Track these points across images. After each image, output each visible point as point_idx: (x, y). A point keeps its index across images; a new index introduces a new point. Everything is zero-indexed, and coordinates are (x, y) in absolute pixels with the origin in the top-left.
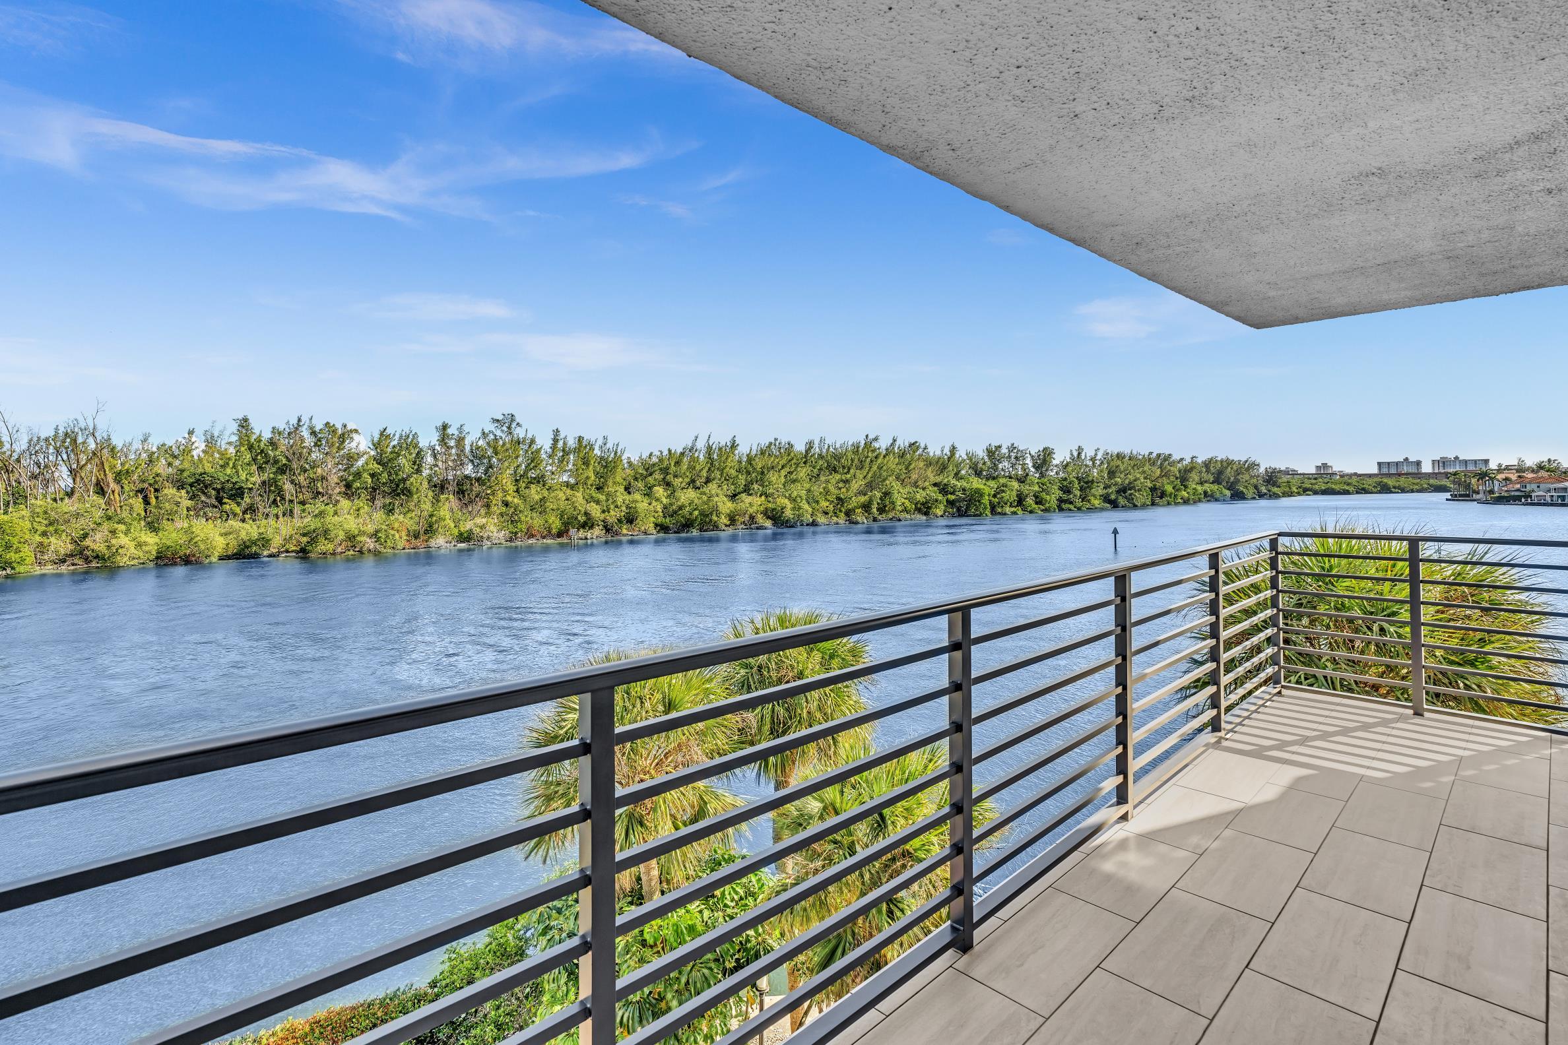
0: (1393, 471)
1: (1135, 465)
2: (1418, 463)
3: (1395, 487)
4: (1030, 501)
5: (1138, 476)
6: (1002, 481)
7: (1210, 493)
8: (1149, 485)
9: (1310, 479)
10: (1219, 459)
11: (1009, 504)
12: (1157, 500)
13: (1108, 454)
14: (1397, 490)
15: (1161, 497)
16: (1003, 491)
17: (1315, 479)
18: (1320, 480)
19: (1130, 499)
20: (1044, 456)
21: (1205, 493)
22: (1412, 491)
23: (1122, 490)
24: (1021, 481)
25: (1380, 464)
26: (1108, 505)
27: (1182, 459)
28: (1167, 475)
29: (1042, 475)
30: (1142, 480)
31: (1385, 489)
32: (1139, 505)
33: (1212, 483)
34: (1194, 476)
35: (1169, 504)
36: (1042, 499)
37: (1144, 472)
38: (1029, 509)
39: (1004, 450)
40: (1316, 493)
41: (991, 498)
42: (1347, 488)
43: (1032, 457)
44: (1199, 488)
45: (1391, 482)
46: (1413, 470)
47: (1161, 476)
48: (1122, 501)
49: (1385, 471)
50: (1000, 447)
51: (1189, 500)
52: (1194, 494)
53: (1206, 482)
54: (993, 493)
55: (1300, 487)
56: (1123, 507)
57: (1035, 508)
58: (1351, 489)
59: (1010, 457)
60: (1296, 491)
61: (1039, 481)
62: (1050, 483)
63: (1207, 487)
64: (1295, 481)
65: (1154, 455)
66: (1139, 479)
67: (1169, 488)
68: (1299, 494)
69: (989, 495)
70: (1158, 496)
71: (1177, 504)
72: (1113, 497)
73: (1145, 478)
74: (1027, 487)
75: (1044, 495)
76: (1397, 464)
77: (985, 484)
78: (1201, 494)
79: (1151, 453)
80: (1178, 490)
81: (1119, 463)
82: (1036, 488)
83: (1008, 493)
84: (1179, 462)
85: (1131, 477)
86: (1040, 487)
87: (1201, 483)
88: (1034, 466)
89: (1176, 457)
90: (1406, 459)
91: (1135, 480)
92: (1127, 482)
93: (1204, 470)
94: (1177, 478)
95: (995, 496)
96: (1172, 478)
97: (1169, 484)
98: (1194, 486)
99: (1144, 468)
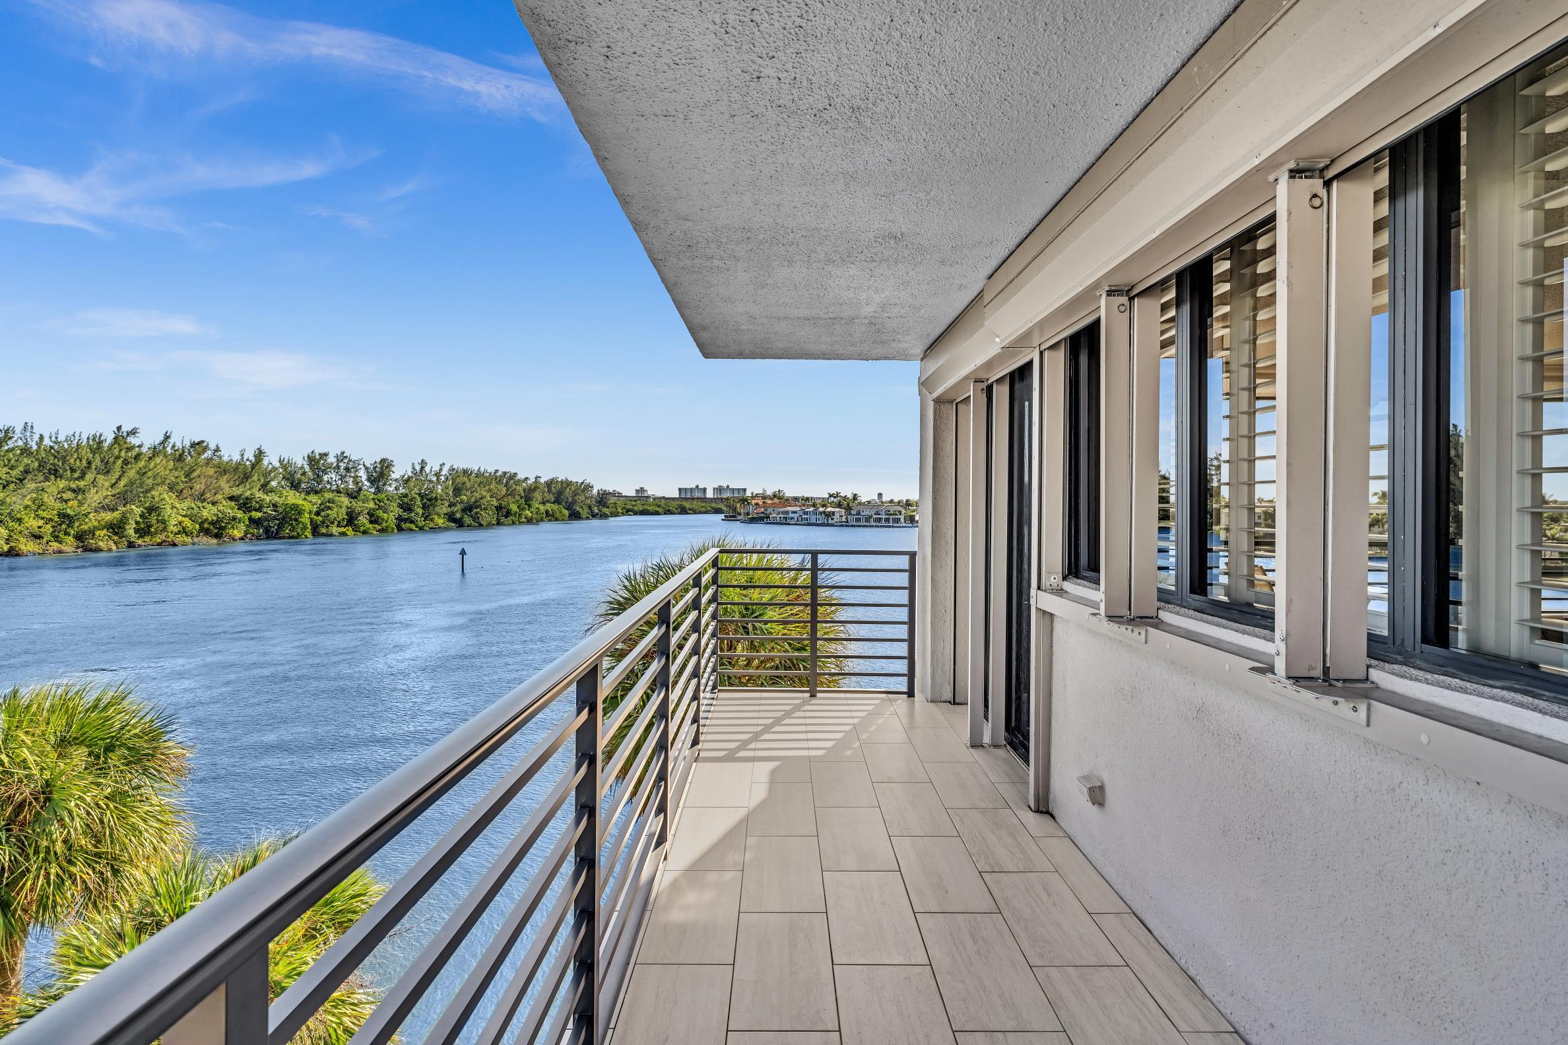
0: (688, 495)
1: (481, 483)
4: (363, 520)
5: (485, 493)
6: (329, 495)
7: (551, 512)
8: (495, 503)
9: (631, 501)
10: (559, 480)
11: (338, 523)
12: (503, 519)
13: (454, 471)
15: (506, 517)
16: (331, 507)
18: (638, 501)
19: (475, 518)
20: (382, 469)
21: (547, 512)
23: (468, 509)
24: (353, 495)
25: (680, 490)
26: (453, 524)
27: (526, 479)
28: (512, 494)
29: (379, 490)
30: (488, 499)
31: (683, 511)
32: (484, 524)
33: (553, 503)
34: (538, 495)
35: (513, 523)
36: (378, 517)
37: (490, 490)
38: (362, 529)
39: (334, 460)
40: (634, 513)
41: (313, 517)
42: (656, 509)
43: (367, 468)
44: (542, 508)
45: (687, 505)
46: (702, 495)
47: (507, 495)
48: (467, 520)
49: (681, 495)
50: (329, 455)
51: (532, 518)
52: (537, 514)
53: (548, 502)
54: (316, 510)
55: (624, 508)
56: (468, 526)
57: (369, 528)
59: (339, 465)
60: (620, 512)
61: (375, 497)
62: (388, 499)
63: (549, 507)
64: (620, 503)
65: (502, 474)
66: (485, 497)
67: (514, 507)
68: (622, 514)
69: (311, 513)
70: (504, 516)
71: (521, 523)
72: (458, 516)
73: (491, 496)
74: (360, 504)
75: (380, 513)
77: (307, 500)
78: (543, 514)
79: (499, 471)
80: (523, 509)
81: (465, 479)
82: (371, 505)
83: (335, 510)
84: (524, 481)
85: (477, 495)
86: (375, 504)
87: (544, 503)
88: (370, 479)
89: (521, 476)
90: (697, 486)
91: (481, 498)
92: (473, 500)
93: (546, 489)
94: (521, 498)
95: (318, 514)
96: (517, 498)
97: (513, 503)
98: (537, 506)
99: (492, 487)
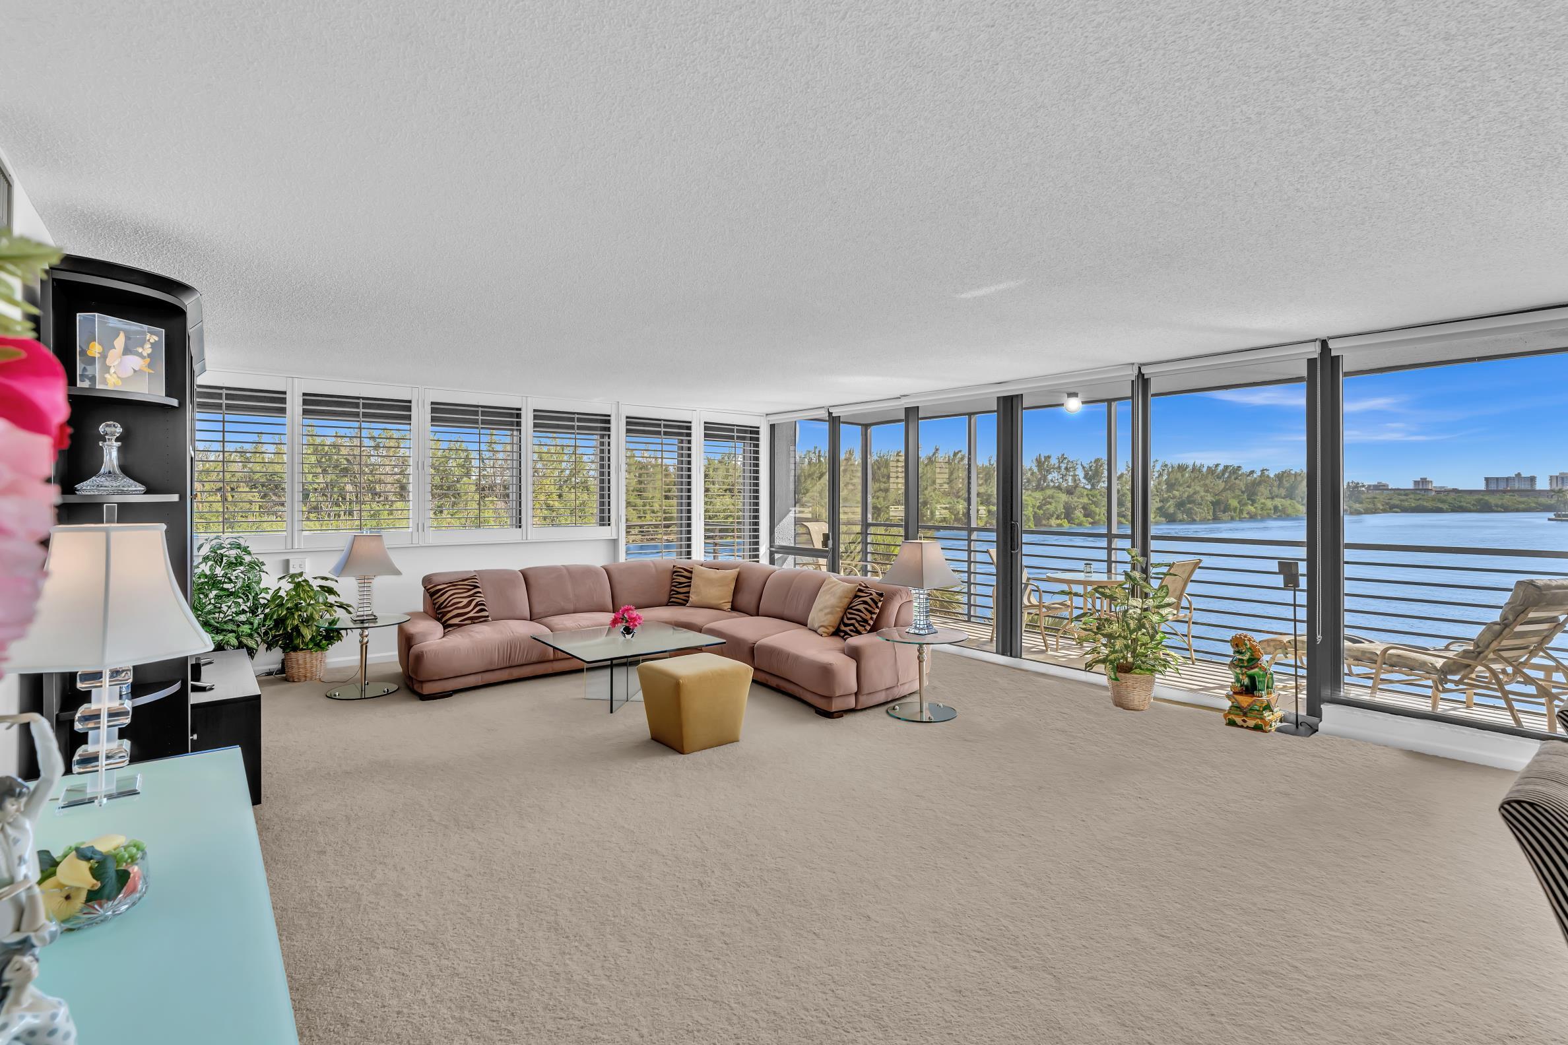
0: (1502, 487)
1: (1195, 478)
2: (1532, 479)
3: (1497, 506)
4: (1079, 514)
5: (1198, 488)
6: (1049, 492)
7: (1280, 508)
8: (1209, 498)
9: (1401, 495)
10: (1293, 472)
11: (1055, 516)
12: (1220, 514)
13: (1166, 466)
14: (1499, 509)
15: (1224, 512)
16: (1050, 503)
17: (1406, 495)
18: (1412, 496)
19: (1189, 513)
20: (1096, 467)
21: (1276, 508)
22: (1517, 510)
23: (1180, 505)
24: (1070, 492)
25: (1487, 479)
26: (1164, 519)
27: (1252, 472)
28: (1231, 488)
29: (1093, 486)
30: (1203, 494)
31: (1486, 508)
32: (1198, 519)
33: (1283, 498)
34: (1263, 490)
35: (1232, 519)
36: (1091, 511)
37: (1205, 485)
38: (1077, 521)
39: (1054, 461)
40: (1405, 510)
41: (1036, 510)
42: (1441, 505)
43: (1084, 468)
44: (1269, 503)
45: (1493, 500)
46: (1525, 486)
47: (1224, 490)
48: (1180, 516)
49: (1493, 487)
50: (1049, 457)
51: (1256, 515)
52: (1262, 509)
53: (1277, 496)
54: (1038, 504)
55: (1387, 504)
56: (1180, 521)
57: (1082, 521)
58: (1445, 507)
59: (1059, 467)
60: (1381, 508)
61: (1089, 492)
62: (1101, 495)
63: (1278, 502)
64: (1382, 497)
65: (1221, 468)
66: (1198, 492)
67: (1234, 503)
68: (1384, 511)
69: (1034, 506)
70: (1220, 510)
71: (1241, 520)
72: (1171, 510)
73: (1207, 491)
74: (1076, 499)
75: (1093, 507)
76: (1508, 479)
77: (1030, 495)
78: (1270, 509)
79: (1217, 465)
80: (1246, 504)
81: (1179, 475)
82: (1085, 500)
83: (1054, 504)
84: (1248, 476)
85: (1191, 491)
86: (1089, 499)
87: (1272, 498)
88: (1085, 477)
89: (1245, 469)
90: (1519, 475)
91: (1195, 493)
92: (1186, 495)
93: (1276, 484)
94: (1243, 492)
95: (1040, 508)
96: (1238, 492)
97: (1234, 498)
98: (1263, 501)
99: (1208, 482)
